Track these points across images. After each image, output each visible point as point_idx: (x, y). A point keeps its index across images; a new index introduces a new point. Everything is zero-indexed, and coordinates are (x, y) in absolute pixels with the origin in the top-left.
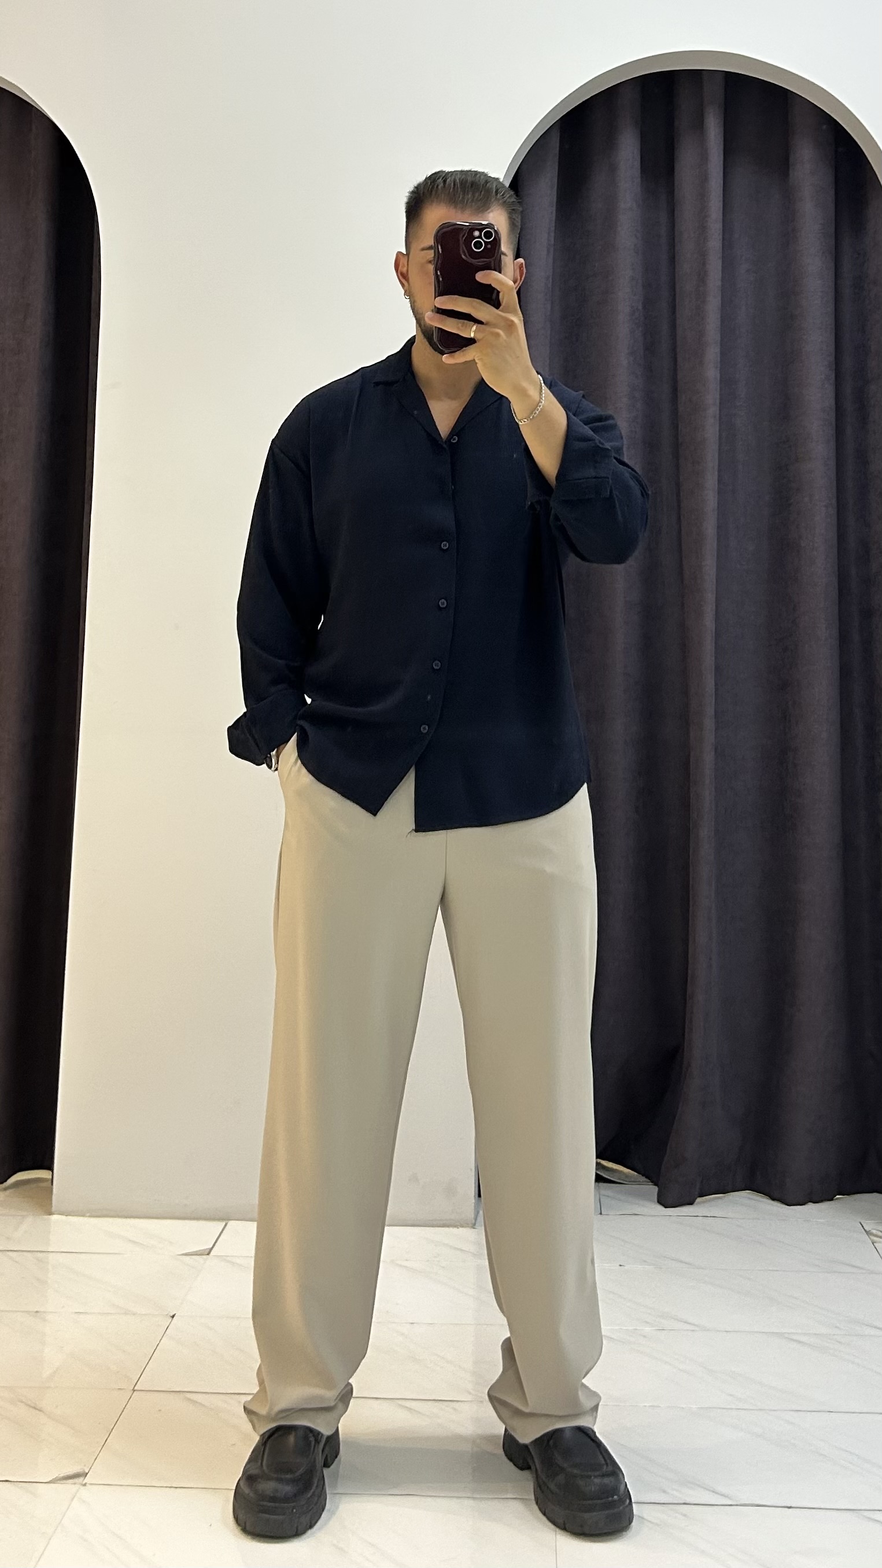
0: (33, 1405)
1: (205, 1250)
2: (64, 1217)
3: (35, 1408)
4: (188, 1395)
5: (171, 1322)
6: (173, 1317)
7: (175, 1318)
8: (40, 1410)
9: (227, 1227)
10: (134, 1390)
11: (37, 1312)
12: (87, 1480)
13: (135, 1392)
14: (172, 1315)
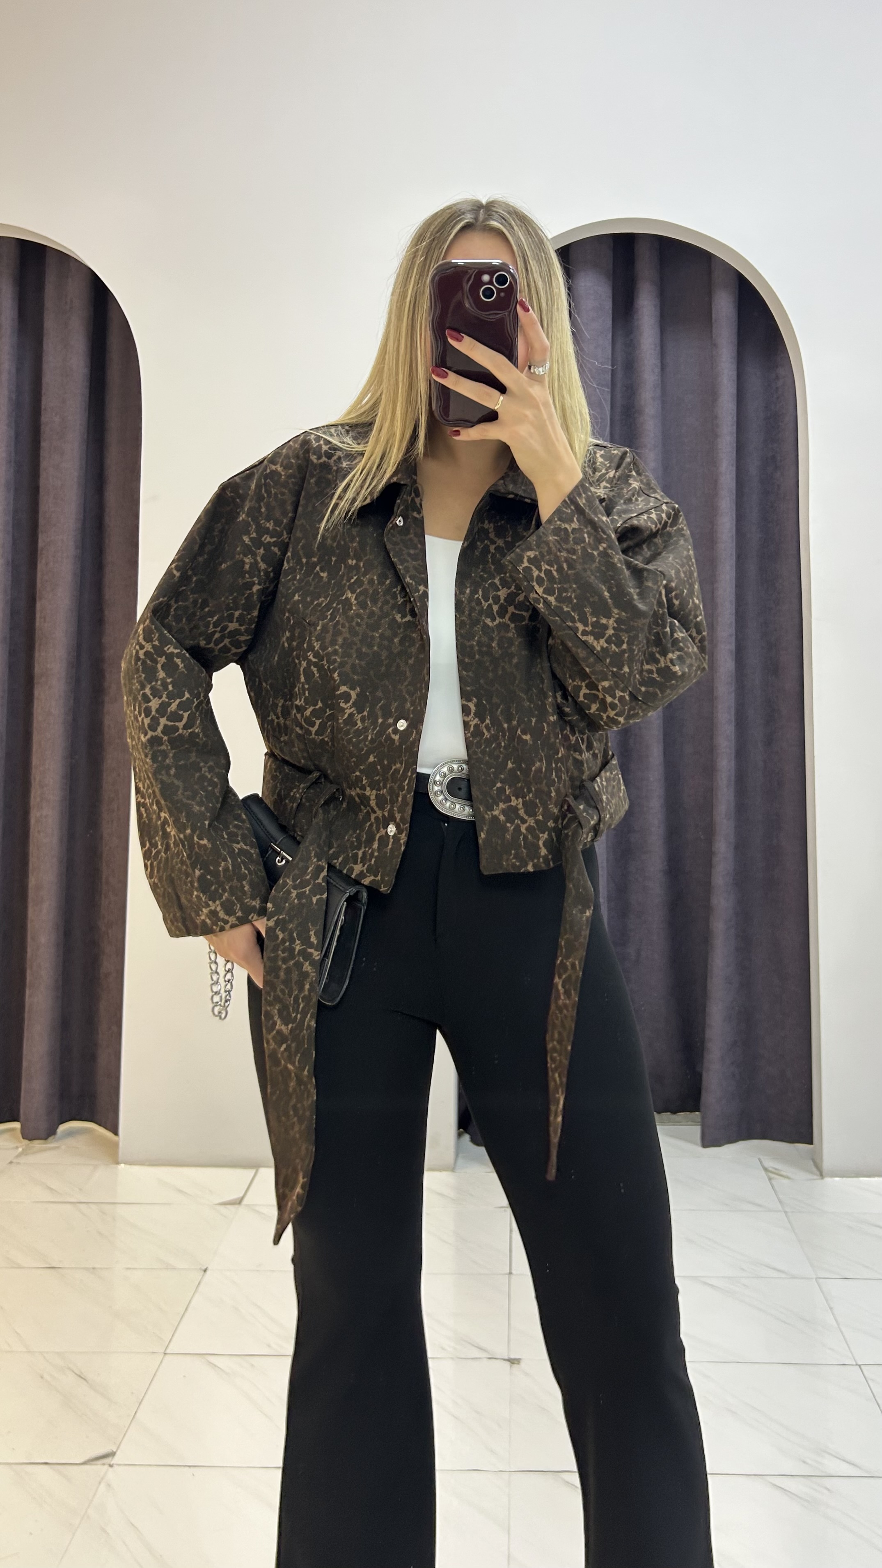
0: (78, 1373)
1: (236, 1199)
2: (128, 1166)
3: (80, 1376)
4: (212, 1359)
5: (203, 1275)
6: (205, 1271)
7: (208, 1272)
8: (84, 1379)
9: (259, 1175)
10: (165, 1354)
11: (94, 1268)
12: (115, 1460)
13: (167, 1356)
14: (204, 1268)
